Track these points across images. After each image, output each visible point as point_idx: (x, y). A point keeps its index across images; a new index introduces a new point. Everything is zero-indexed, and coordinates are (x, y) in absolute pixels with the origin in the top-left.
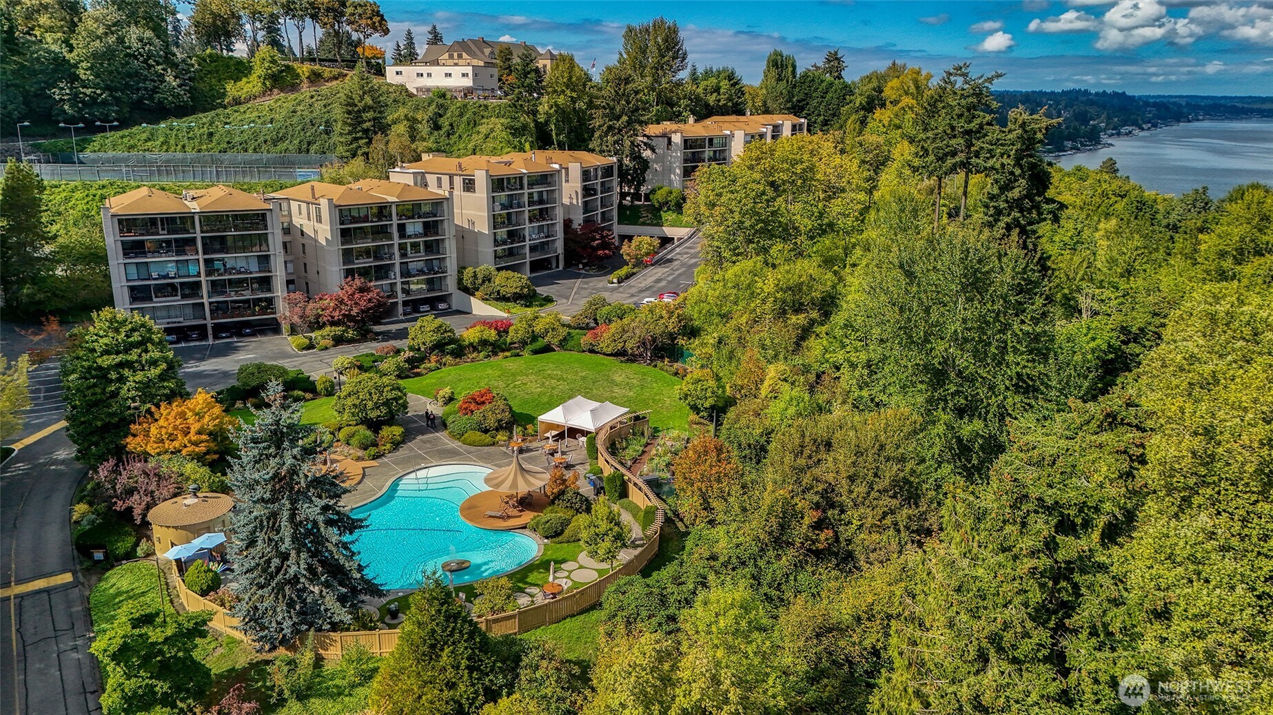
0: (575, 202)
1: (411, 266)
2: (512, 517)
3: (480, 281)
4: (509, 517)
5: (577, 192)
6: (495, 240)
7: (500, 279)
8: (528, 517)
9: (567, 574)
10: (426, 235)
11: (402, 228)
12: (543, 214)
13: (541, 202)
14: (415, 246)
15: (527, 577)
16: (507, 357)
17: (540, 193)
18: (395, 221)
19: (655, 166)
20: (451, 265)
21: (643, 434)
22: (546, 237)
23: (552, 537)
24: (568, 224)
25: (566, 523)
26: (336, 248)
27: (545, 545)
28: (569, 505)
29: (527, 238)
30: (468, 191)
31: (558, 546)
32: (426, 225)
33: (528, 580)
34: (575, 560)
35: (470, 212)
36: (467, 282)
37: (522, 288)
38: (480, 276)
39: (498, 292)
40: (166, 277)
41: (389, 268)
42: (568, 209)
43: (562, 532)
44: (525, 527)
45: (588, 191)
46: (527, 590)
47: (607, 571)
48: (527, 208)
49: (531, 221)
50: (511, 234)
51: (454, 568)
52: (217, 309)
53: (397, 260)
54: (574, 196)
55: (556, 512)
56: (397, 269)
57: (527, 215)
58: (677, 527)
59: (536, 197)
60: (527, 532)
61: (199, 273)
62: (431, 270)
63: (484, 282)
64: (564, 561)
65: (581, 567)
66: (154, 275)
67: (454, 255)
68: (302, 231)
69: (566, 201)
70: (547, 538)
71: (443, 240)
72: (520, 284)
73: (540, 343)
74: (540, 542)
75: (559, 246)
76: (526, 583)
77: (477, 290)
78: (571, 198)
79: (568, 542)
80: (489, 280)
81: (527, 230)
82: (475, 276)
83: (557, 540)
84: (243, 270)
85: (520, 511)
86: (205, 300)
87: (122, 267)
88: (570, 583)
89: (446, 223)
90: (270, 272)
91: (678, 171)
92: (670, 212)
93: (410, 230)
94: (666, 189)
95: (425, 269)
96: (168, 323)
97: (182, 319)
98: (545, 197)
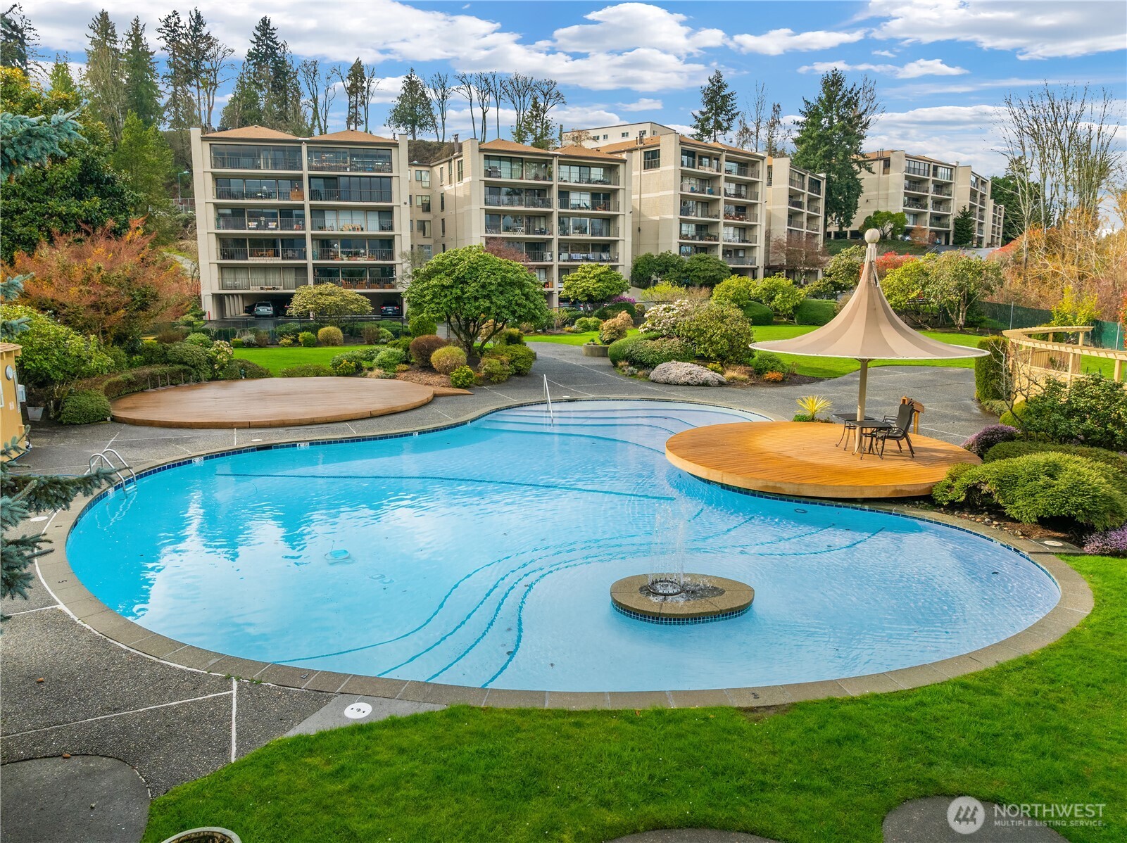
5: (783, 196)
6: (681, 232)
11: (564, 195)
12: (742, 212)
13: (739, 195)
18: (556, 183)
19: (869, 194)
20: (625, 252)
22: (743, 241)
26: (478, 207)
29: (721, 237)
30: (651, 167)
32: (595, 195)
41: (545, 245)
45: (793, 198)
48: (722, 198)
49: (726, 216)
50: (700, 227)
52: (325, 274)
53: (555, 236)
56: (555, 248)
57: (722, 207)
59: (732, 190)
61: (304, 227)
62: (598, 258)
67: (629, 240)
68: (442, 203)
71: (616, 217)
75: (759, 257)
81: (721, 225)
86: (309, 261)
87: (212, 208)
89: (621, 193)
90: (392, 230)
91: (898, 198)
93: (574, 198)
95: (591, 256)
96: (262, 289)
97: (282, 287)
98: (743, 193)
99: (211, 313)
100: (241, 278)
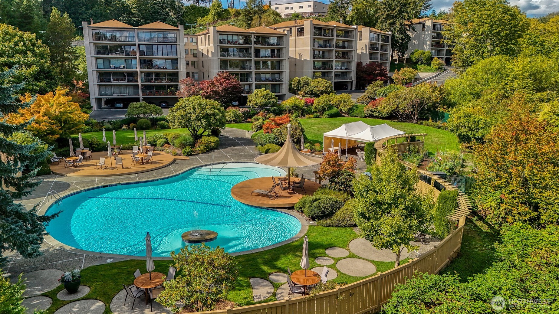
0: (364, 51)
1: (262, 76)
2: (281, 197)
3: (302, 85)
4: (277, 197)
5: (366, 46)
6: (314, 66)
7: (313, 83)
8: (296, 199)
9: (332, 262)
10: (272, 57)
11: (257, 51)
12: (345, 55)
13: (344, 47)
14: (265, 63)
15: (277, 258)
16: (311, 118)
17: (344, 42)
18: (253, 46)
19: (414, 41)
20: (286, 77)
21: (418, 152)
22: (346, 69)
23: (320, 218)
24: (359, 65)
25: (336, 206)
26: (217, 58)
27: (310, 226)
28: (342, 188)
29: (334, 68)
30: (300, 36)
31: (326, 229)
32: (273, 51)
33: (279, 263)
34: (346, 247)
35: (300, 49)
36: (294, 86)
37: (327, 88)
38: (302, 82)
39: (312, 91)
40: (119, 68)
41: (249, 74)
42: (359, 56)
43: (332, 214)
44: (291, 208)
45: (372, 46)
46: (272, 277)
47: (390, 265)
48: (335, 49)
49: (336, 57)
50: (324, 63)
51: (195, 238)
52: (147, 89)
53: (253, 70)
54: (364, 48)
55: (328, 194)
56: (253, 76)
57: (334, 53)
58: (476, 226)
59: (341, 43)
60: (293, 212)
61: (137, 67)
62: (274, 80)
63: (304, 85)
64: (331, 246)
65: (352, 256)
66: (112, 66)
67: (288, 71)
68: (202, 53)
69: (359, 52)
70: (313, 219)
71: (282, 60)
72: (326, 85)
73: (335, 110)
74: (306, 223)
75: (353, 76)
76: (275, 267)
77: (299, 90)
78: (362, 49)
79: (338, 226)
80: (307, 85)
81: (334, 62)
82: (299, 82)
83: (325, 222)
84: (162, 67)
85: (291, 193)
86: (139, 83)
87: (94, 59)
88: (333, 275)
89: (284, 50)
90: (177, 69)
91: (428, 43)
92: (422, 65)
93: (263, 52)
94: (420, 51)
95: (270, 79)
96: (118, 95)
97: (127, 95)
98: (346, 46)
99: (95, 107)
100: (108, 91)
